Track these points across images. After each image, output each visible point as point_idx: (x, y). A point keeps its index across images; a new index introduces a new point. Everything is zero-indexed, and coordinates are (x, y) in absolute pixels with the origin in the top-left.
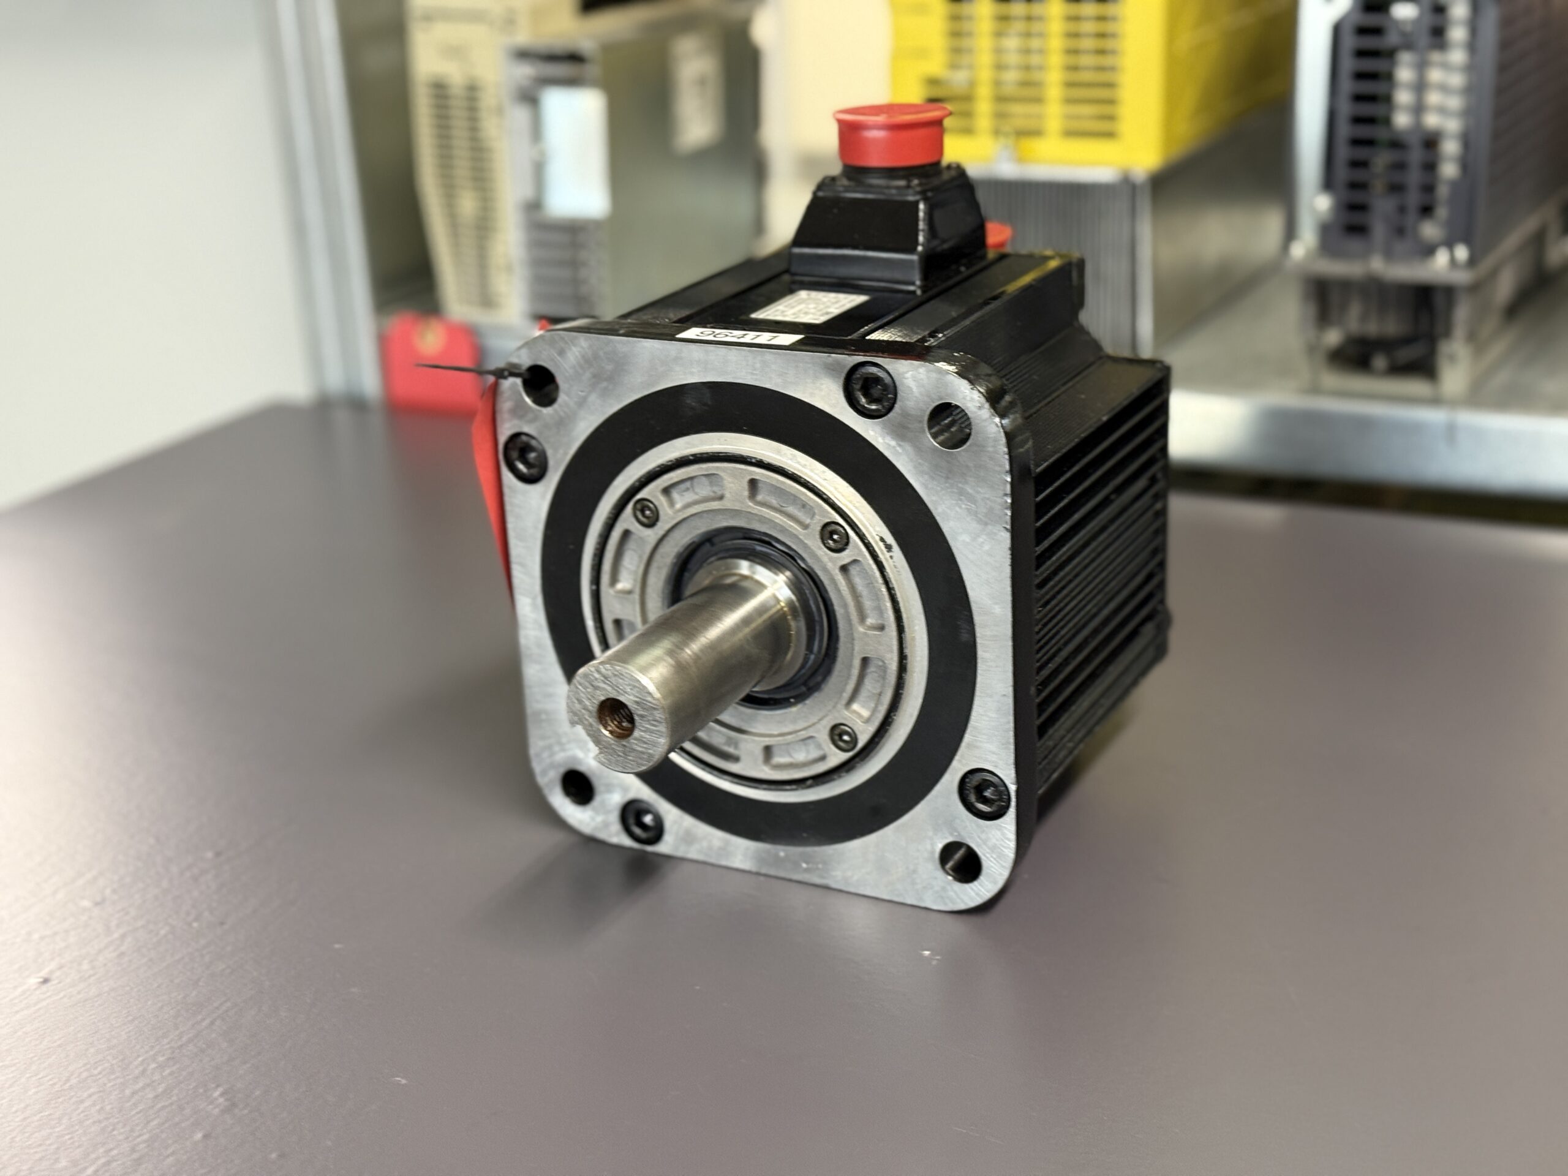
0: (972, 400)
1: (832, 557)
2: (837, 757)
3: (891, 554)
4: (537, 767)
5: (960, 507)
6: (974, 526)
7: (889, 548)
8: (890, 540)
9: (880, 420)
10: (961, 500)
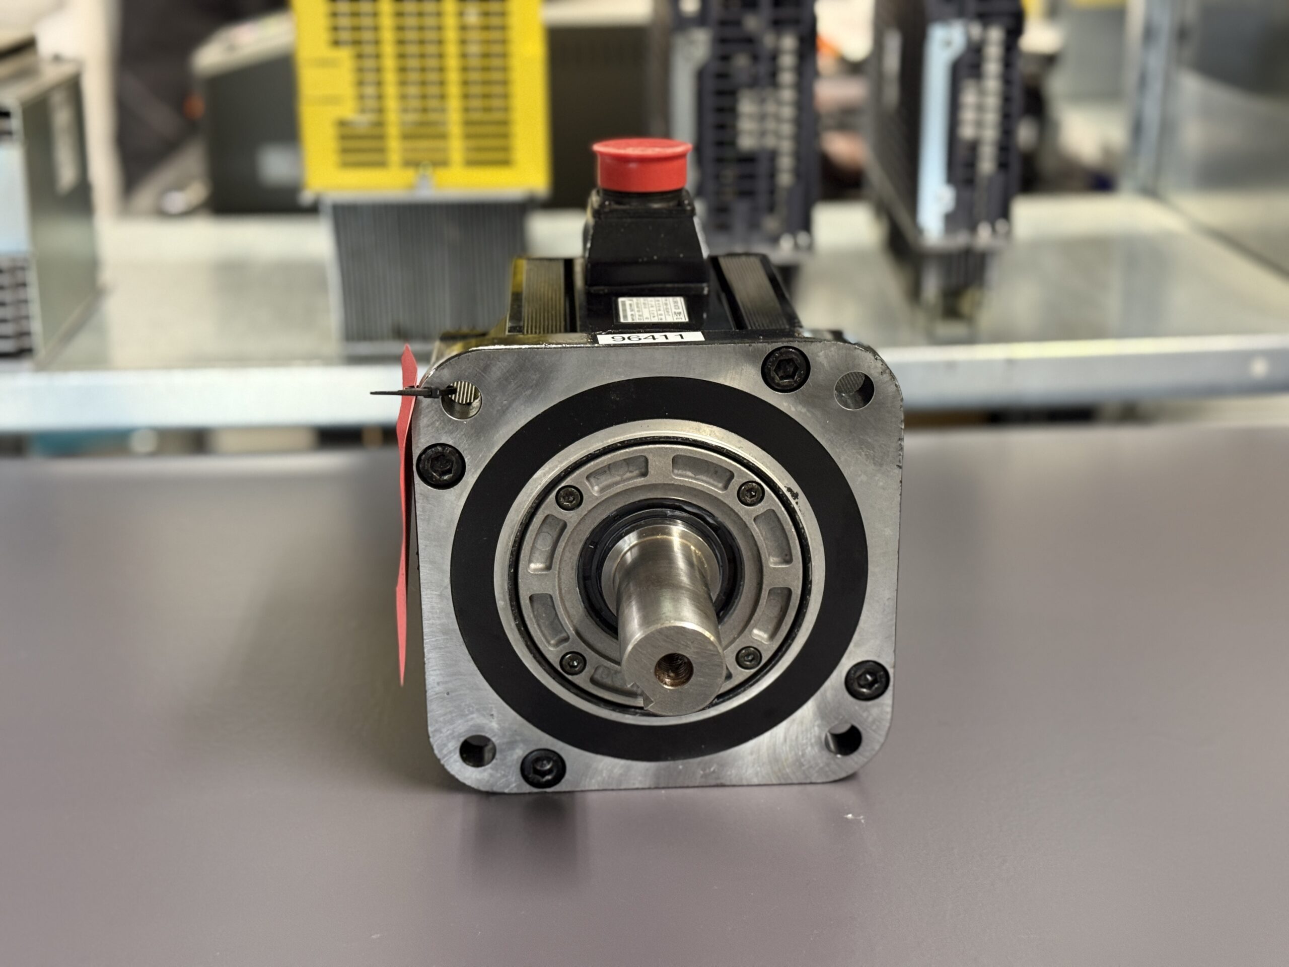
0: (876, 367)
1: (748, 510)
2: (742, 674)
3: (797, 500)
4: (435, 741)
5: (860, 455)
6: (871, 468)
7: (795, 496)
8: (797, 489)
9: (794, 392)
10: (861, 448)
